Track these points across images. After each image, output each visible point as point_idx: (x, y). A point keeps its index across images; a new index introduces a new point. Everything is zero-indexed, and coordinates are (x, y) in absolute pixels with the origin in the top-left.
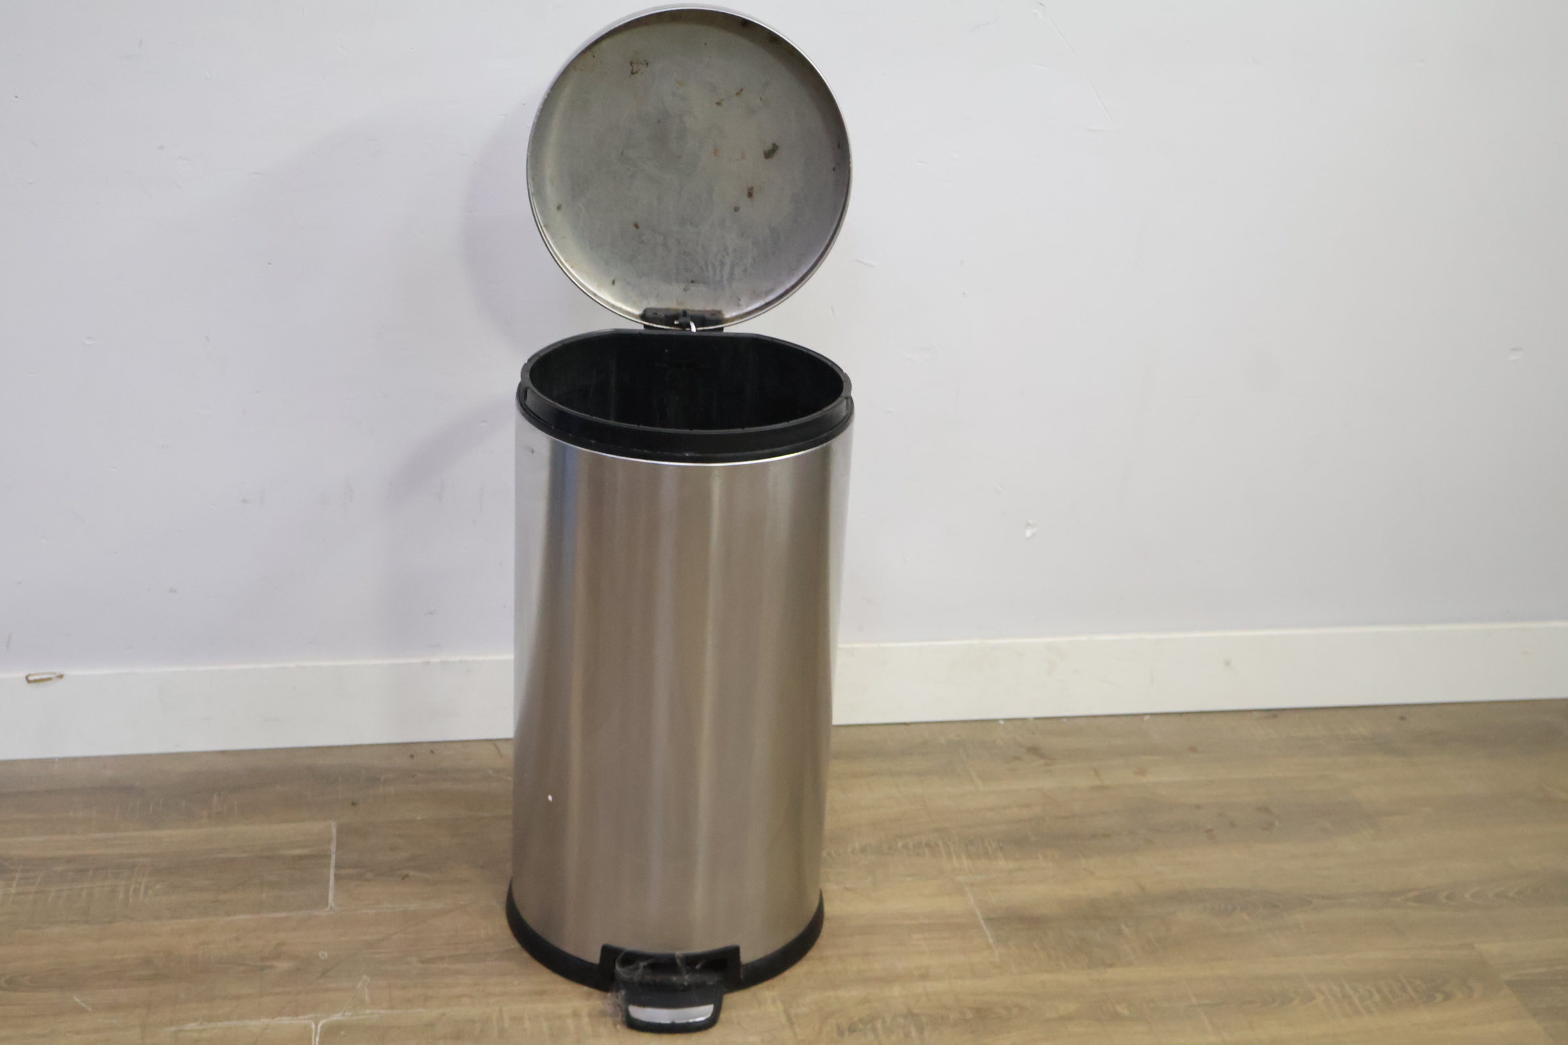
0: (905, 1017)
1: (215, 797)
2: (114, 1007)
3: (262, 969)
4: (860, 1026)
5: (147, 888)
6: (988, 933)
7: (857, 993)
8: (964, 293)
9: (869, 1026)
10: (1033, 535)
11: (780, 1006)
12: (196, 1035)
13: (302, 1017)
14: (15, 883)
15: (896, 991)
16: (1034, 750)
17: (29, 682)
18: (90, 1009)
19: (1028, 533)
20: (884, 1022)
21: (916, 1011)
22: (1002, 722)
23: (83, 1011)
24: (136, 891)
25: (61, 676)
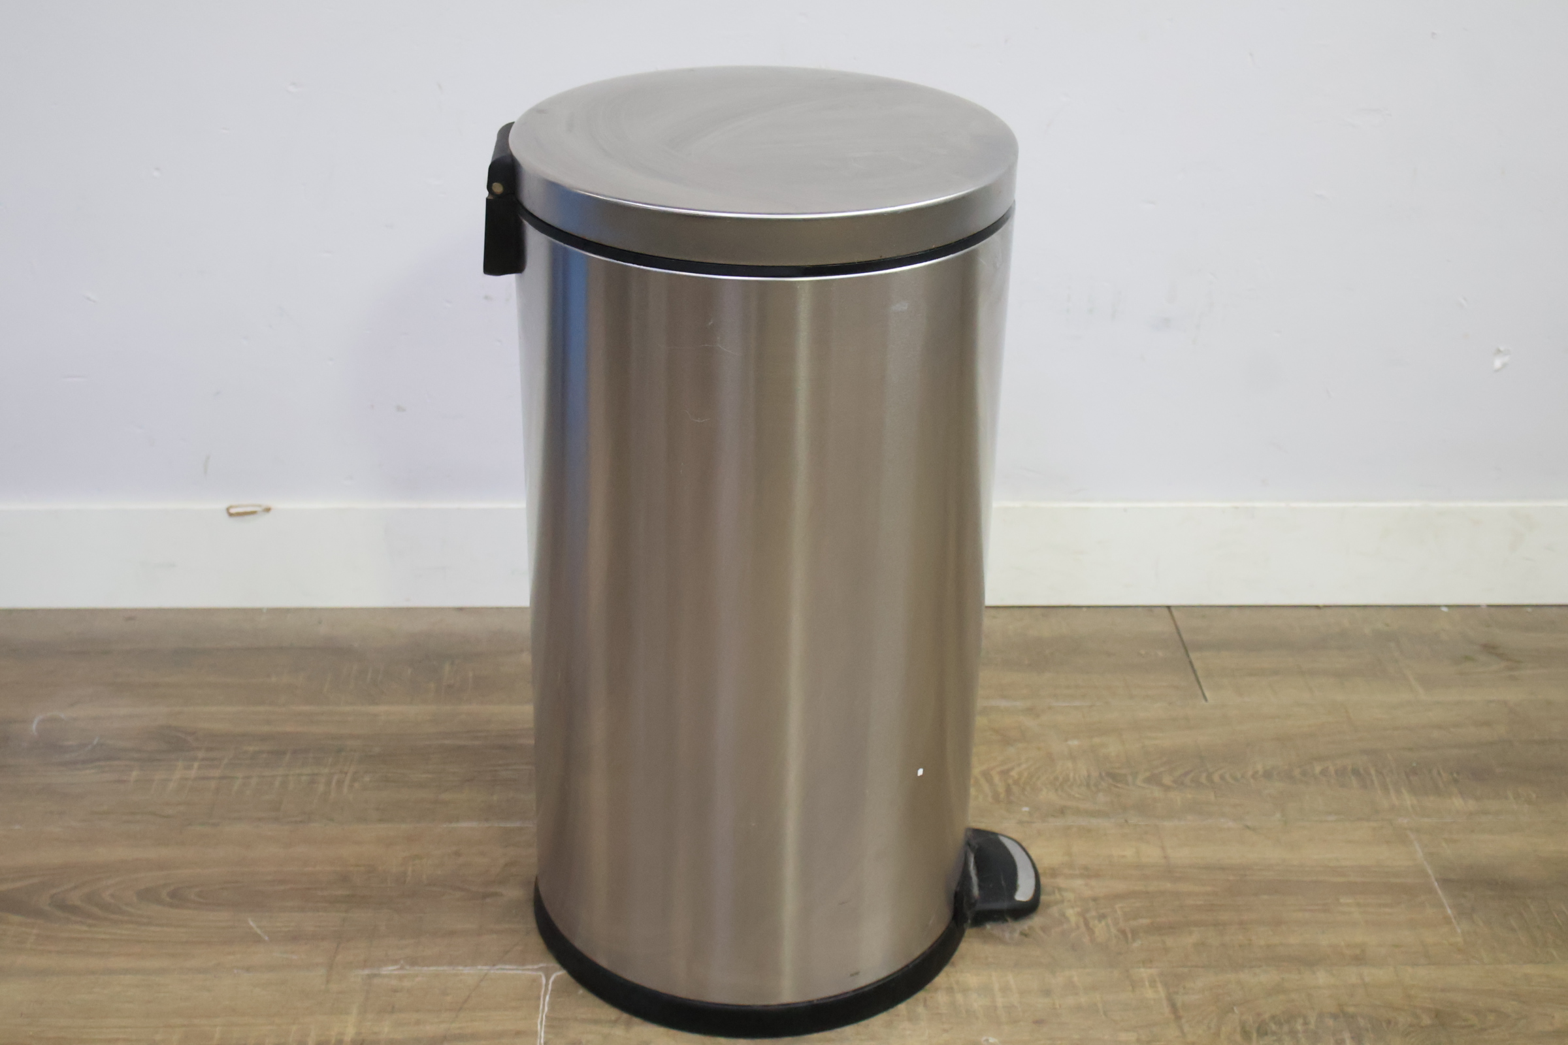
0: (1335, 1017)
1: (447, 667)
2: (295, 938)
3: (485, 896)
4: (1273, 1027)
5: (354, 780)
6: (1445, 901)
7: (1267, 977)
8: (1433, 34)
9: (1286, 1028)
10: (1504, 365)
11: (1162, 993)
12: (394, 983)
13: (530, 967)
14: (196, 765)
15: (1322, 977)
16: (1491, 649)
17: (231, 515)
18: (266, 938)
19: (1498, 363)
20: (1306, 1023)
21: (1351, 1010)
22: (1445, 609)
23: (257, 940)
24: (340, 783)
25: (268, 510)
